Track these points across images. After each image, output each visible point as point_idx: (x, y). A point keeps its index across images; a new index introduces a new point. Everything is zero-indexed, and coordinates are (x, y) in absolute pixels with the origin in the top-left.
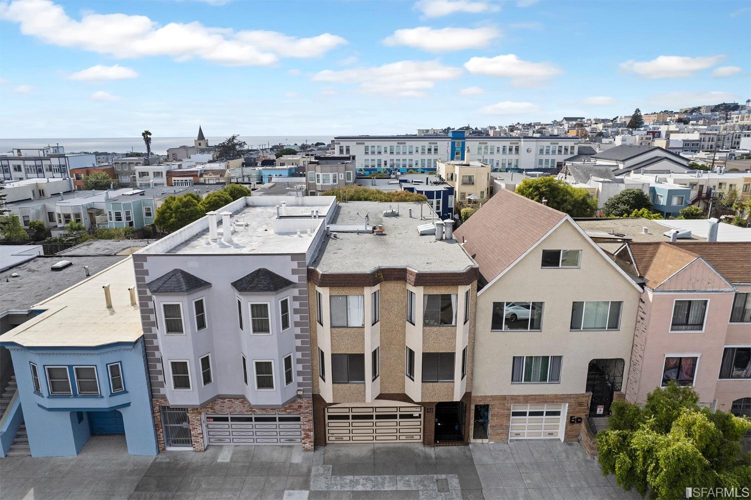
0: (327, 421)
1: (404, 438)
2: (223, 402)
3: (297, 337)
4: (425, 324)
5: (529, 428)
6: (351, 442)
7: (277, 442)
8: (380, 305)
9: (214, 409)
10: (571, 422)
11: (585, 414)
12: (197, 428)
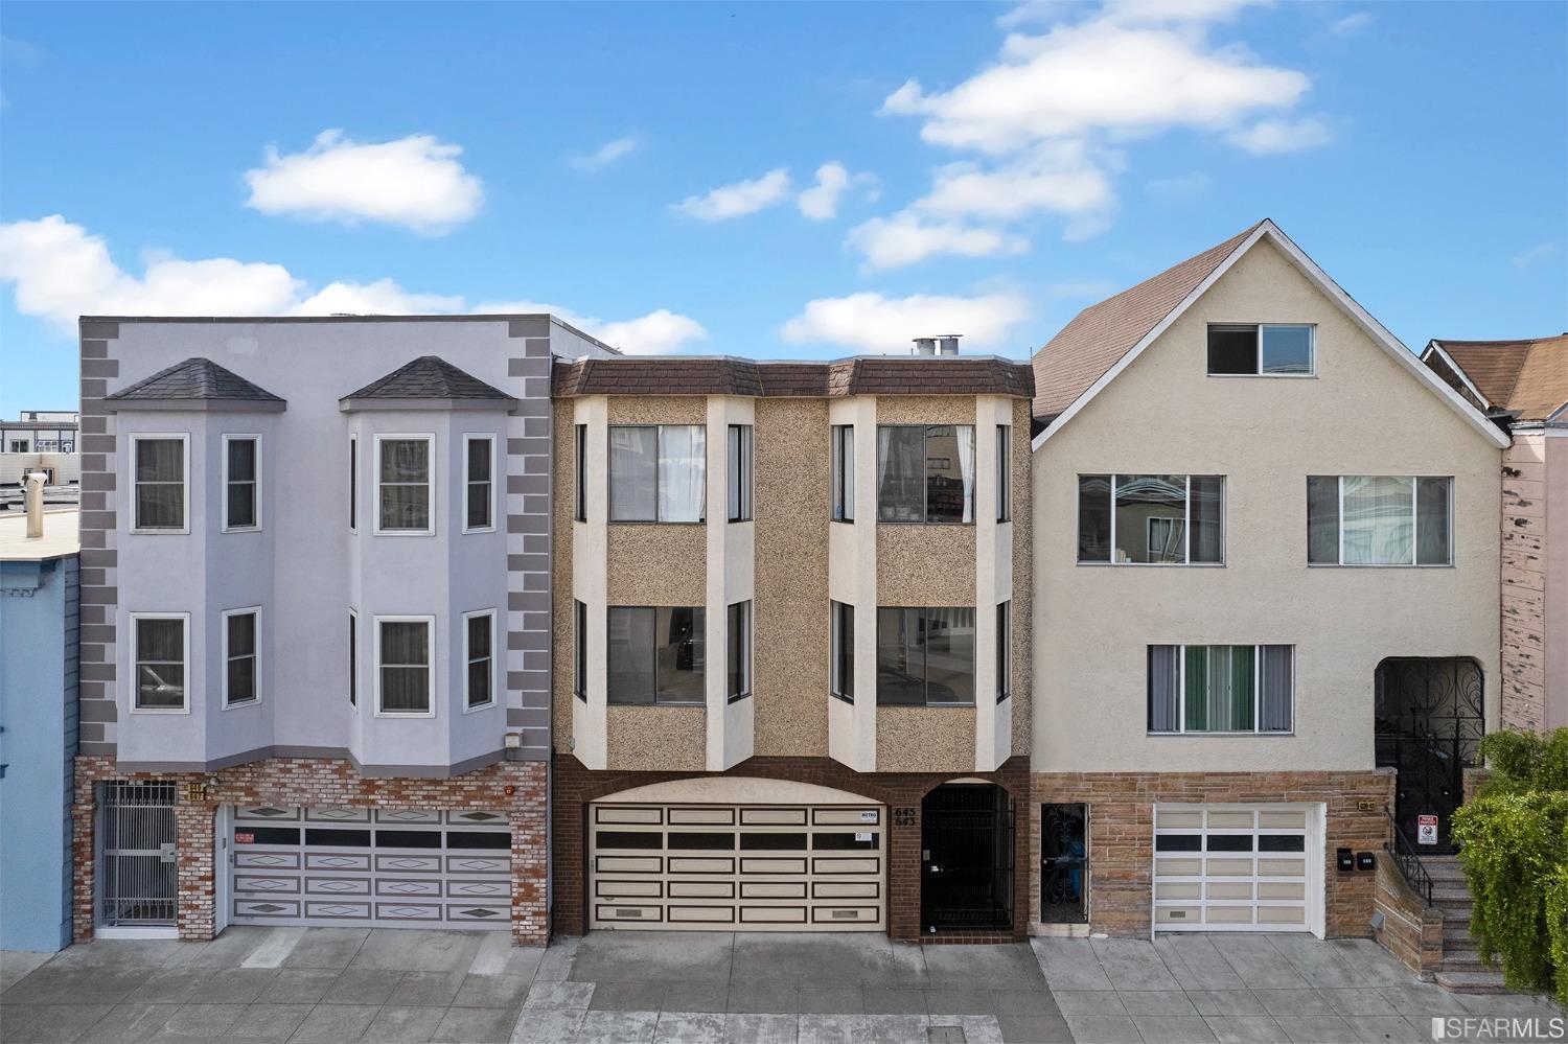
0: (594, 851)
1: (827, 915)
2: (283, 771)
3: (514, 563)
4: (882, 520)
5: (1216, 891)
6: (665, 925)
7: (440, 919)
8: (751, 474)
9: (257, 794)
10: (1342, 867)
11: (1383, 841)
12: (197, 859)
